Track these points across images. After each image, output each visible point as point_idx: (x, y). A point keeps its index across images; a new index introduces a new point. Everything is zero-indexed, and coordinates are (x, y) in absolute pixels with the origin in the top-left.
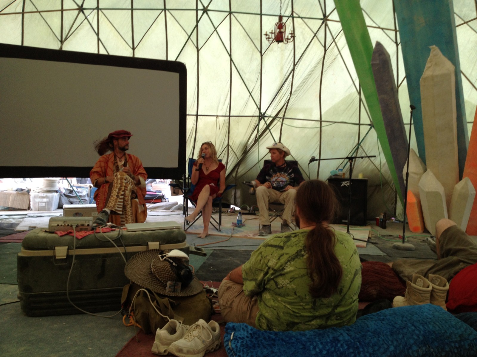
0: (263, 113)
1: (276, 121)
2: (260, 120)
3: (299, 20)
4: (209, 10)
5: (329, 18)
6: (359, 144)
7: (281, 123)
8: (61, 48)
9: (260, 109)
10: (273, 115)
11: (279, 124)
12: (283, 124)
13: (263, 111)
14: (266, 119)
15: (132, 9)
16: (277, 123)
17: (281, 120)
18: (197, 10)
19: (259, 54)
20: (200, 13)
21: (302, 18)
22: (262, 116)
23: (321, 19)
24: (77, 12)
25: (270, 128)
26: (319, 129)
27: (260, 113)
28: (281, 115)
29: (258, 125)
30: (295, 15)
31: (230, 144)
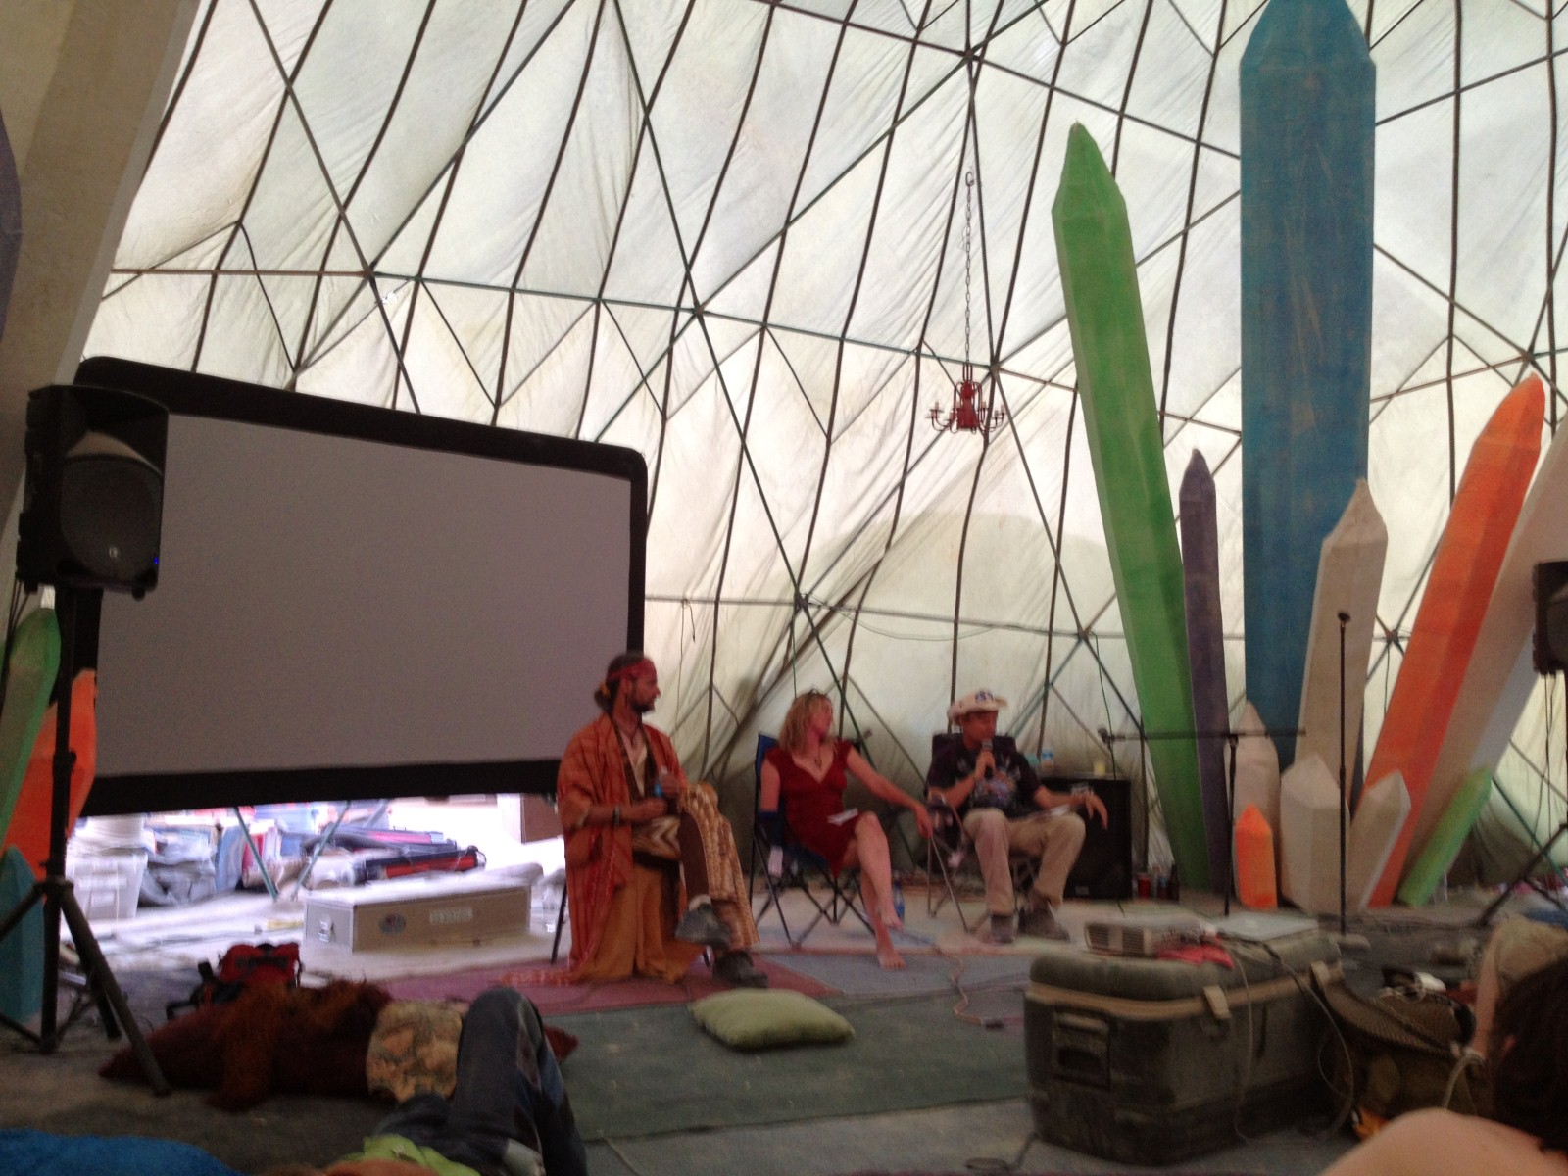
0: (803, 596)
1: (838, 616)
2: (796, 612)
3: (934, 362)
4: (708, 313)
5: (1005, 366)
6: (1047, 684)
7: (851, 623)
8: (293, 384)
9: (797, 585)
10: (833, 602)
11: (847, 624)
12: (858, 627)
13: (804, 589)
14: (812, 610)
15: (512, 291)
16: (841, 623)
17: (853, 614)
18: (677, 309)
19: (824, 439)
20: (684, 317)
21: (939, 359)
22: (800, 603)
23: (985, 366)
24: (357, 281)
25: (822, 635)
26: (951, 643)
27: (797, 594)
28: (853, 601)
29: (791, 625)
30: (924, 349)
31: (717, 681)
